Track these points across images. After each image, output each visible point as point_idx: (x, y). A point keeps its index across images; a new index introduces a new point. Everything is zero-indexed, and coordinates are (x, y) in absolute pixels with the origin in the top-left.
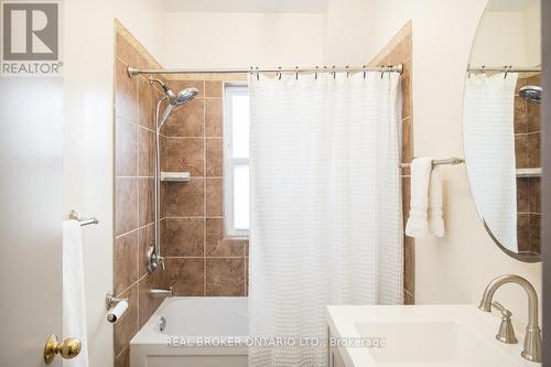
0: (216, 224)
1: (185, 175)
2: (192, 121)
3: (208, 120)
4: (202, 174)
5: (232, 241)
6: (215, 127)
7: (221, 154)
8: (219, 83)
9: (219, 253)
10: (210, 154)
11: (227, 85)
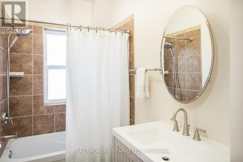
0: (39, 99)
1: (21, 74)
2: (25, 46)
3: (35, 46)
4: (31, 73)
5: (48, 107)
6: (39, 50)
7: (42, 63)
8: (41, 28)
9: (41, 113)
10: (35, 63)
11: (45, 29)
